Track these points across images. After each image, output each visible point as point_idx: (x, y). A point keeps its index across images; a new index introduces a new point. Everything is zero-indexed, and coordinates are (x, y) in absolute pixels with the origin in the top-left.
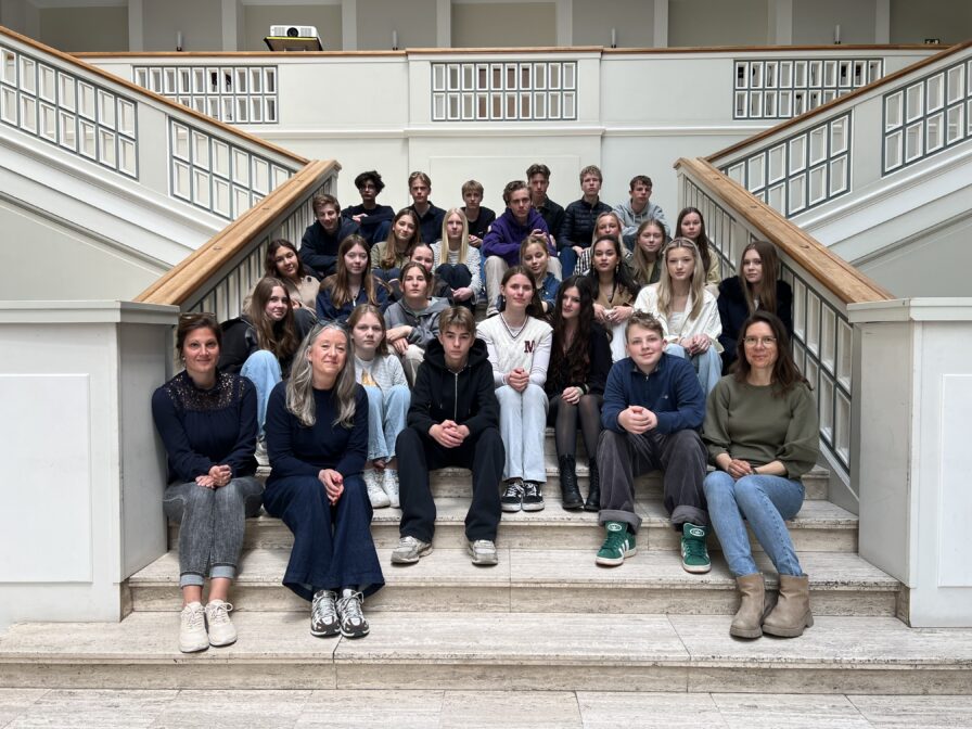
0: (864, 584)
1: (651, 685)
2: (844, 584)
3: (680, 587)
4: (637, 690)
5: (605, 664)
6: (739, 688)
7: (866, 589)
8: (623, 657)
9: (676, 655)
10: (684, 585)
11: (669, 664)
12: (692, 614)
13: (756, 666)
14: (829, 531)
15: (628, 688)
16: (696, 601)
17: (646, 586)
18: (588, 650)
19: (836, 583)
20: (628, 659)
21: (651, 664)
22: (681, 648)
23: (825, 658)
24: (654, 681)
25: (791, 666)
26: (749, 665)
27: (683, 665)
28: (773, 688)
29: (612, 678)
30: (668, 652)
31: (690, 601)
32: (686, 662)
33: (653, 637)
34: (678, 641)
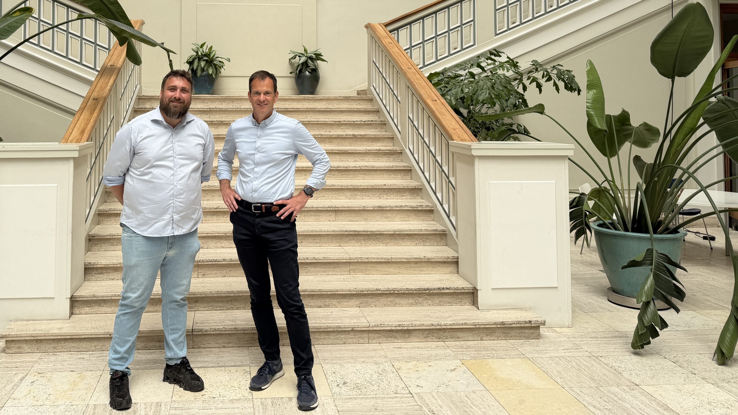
0: (457, 289)
1: (351, 340)
2: (447, 289)
3: (366, 292)
4: (344, 343)
5: (328, 330)
6: (393, 340)
7: (458, 291)
8: (337, 326)
9: (363, 324)
10: (367, 291)
11: (360, 329)
12: (372, 307)
13: (401, 328)
14: (445, 262)
15: (340, 342)
16: (374, 300)
17: (348, 292)
18: (320, 323)
19: (443, 288)
20: (340, 327)
21: (351, 329)
22: (366, 321)
23: (433, 323)
24: (352, 338)
25: (417, 328)
26: (398, 328)
27: (366, 329)
28: (410, 340)
29: (331, 337)
30: (359, 323)
31: (371, 300)
32: (368, 327)
33: (352, 317)
34: (364, 318)
